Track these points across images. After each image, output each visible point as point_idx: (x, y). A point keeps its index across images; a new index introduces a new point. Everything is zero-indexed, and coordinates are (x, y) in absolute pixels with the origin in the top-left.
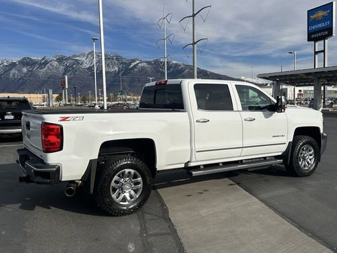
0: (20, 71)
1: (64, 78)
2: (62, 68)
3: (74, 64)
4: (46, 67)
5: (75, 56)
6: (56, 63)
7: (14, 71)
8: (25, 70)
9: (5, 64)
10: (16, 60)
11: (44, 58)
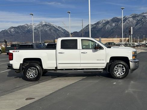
0: (111, 25)
1: (131, 28)
2: (135, 21)
3: (142, 19)
4: (126, 22)
5: (143, 13)
6: (132, 19)
7: (108, 26)
8: (114, 24)
9: (104, 22)
10: (109, 19)
11: (125, 16)
